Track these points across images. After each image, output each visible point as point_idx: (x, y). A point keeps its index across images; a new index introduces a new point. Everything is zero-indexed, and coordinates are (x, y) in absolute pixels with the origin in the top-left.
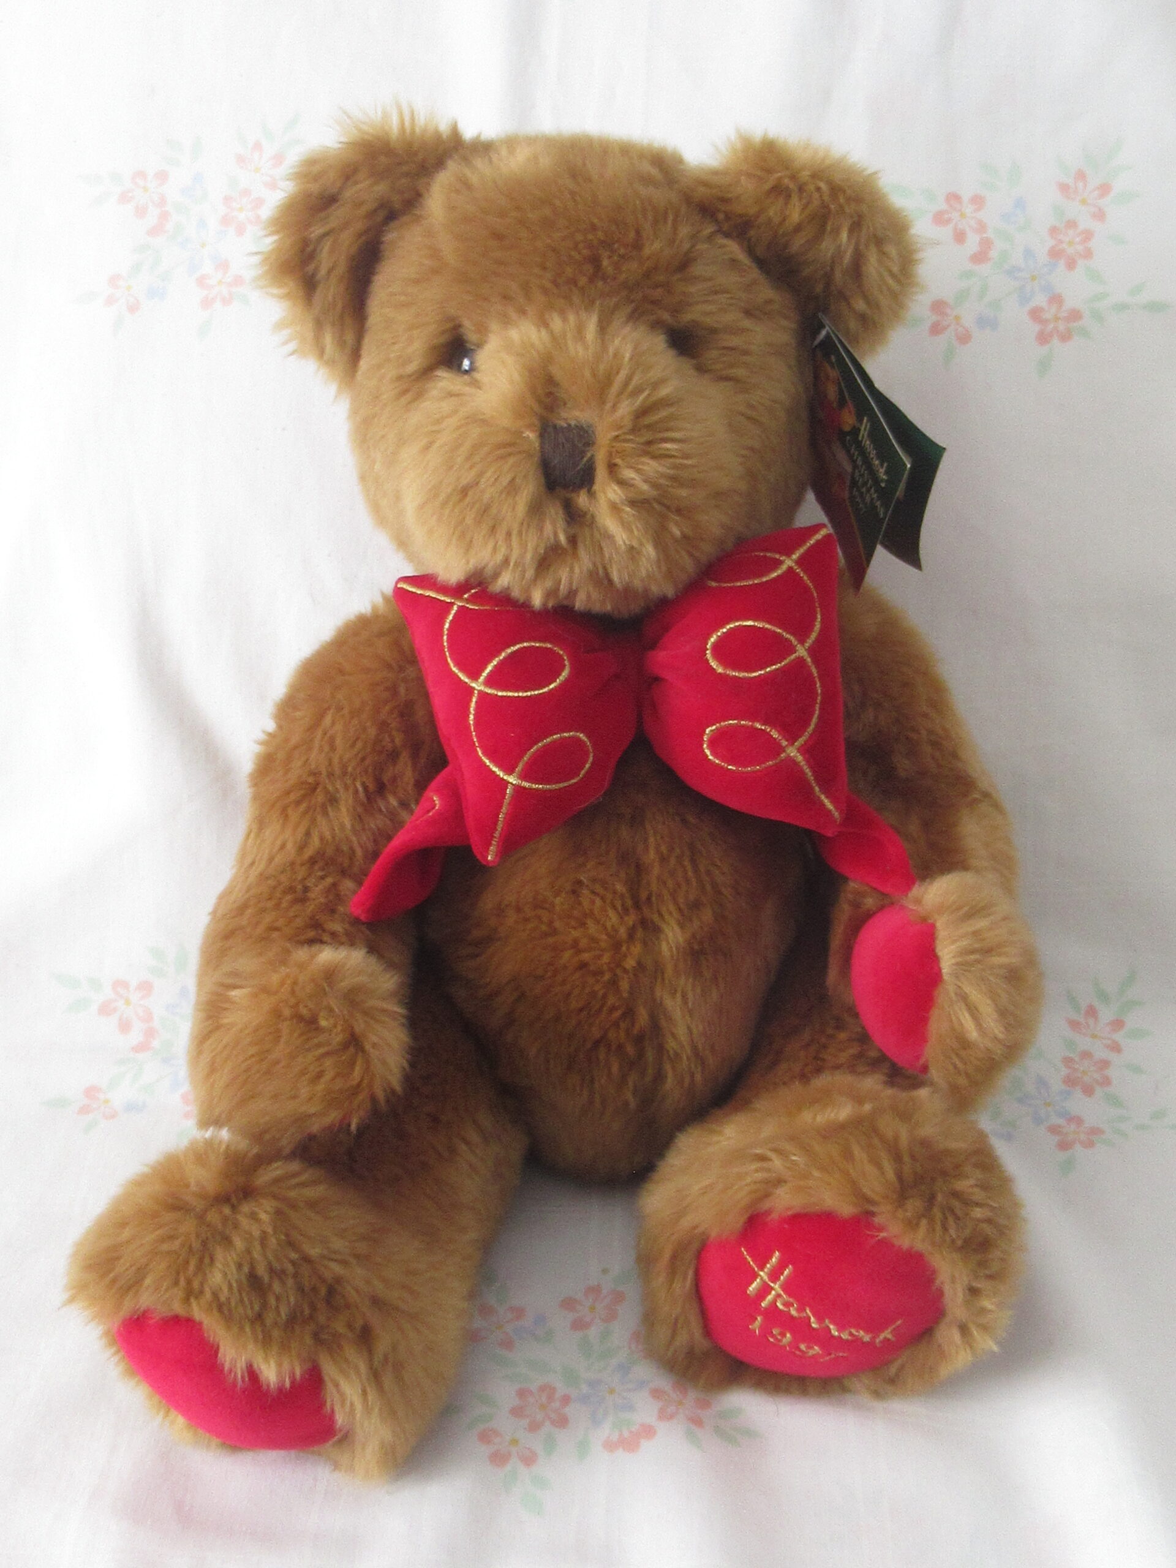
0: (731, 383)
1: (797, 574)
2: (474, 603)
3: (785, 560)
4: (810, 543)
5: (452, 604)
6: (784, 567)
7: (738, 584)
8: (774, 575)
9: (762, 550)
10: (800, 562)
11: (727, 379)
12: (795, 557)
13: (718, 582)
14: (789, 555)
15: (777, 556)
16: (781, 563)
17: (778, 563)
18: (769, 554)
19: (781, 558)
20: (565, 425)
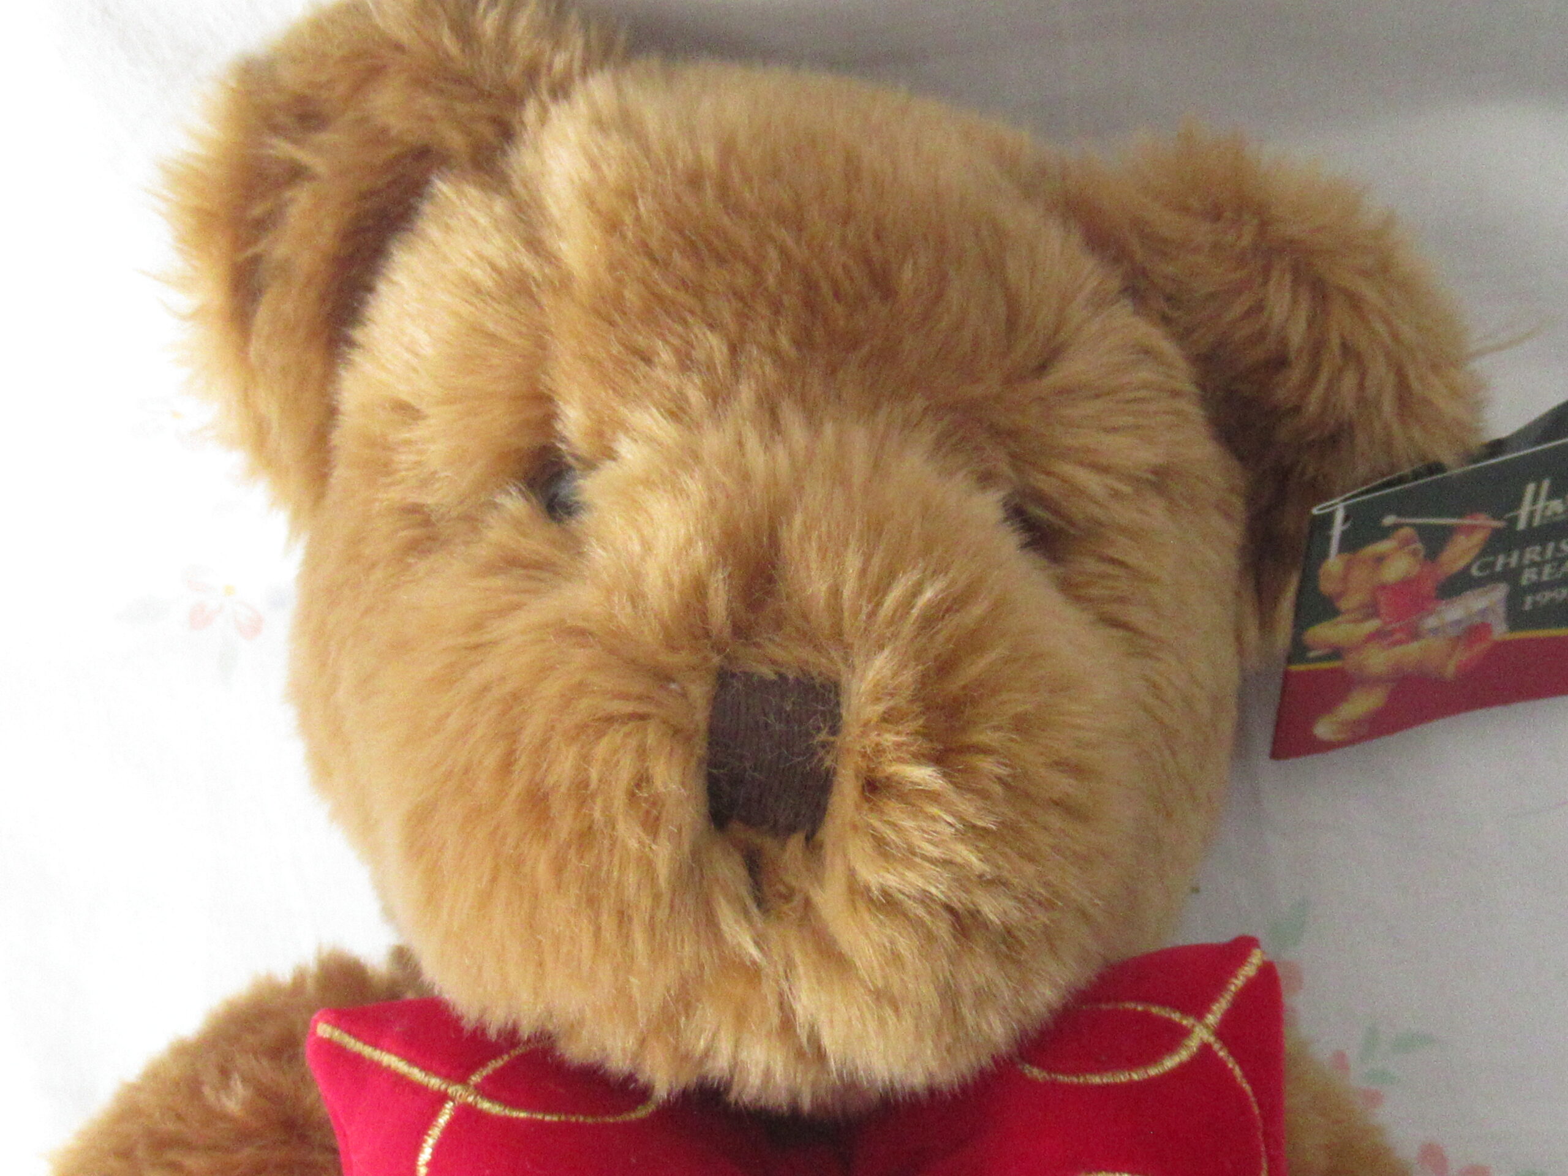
0: (1121, 633)
1: (1222, 1064)
2: (491, 1097)
3: (1193, 1026)
4: (1236, 985)
5: (442, 1098)
6: (1193, 1044)
7: (1096, 1080)
8: (1170, 1063)
9: (1138, 999)
10: (1222, 1032)
11: (1114, 623)
12: (1212, 1019)
13: (1050, 1070)
14: (1199, 1011)
15: (1176, 1016)
16: (1186, 1033)
17: (1176, 1035)
18: (1155, 1010)
19: (1185, 1022)
20: (773, 677)
